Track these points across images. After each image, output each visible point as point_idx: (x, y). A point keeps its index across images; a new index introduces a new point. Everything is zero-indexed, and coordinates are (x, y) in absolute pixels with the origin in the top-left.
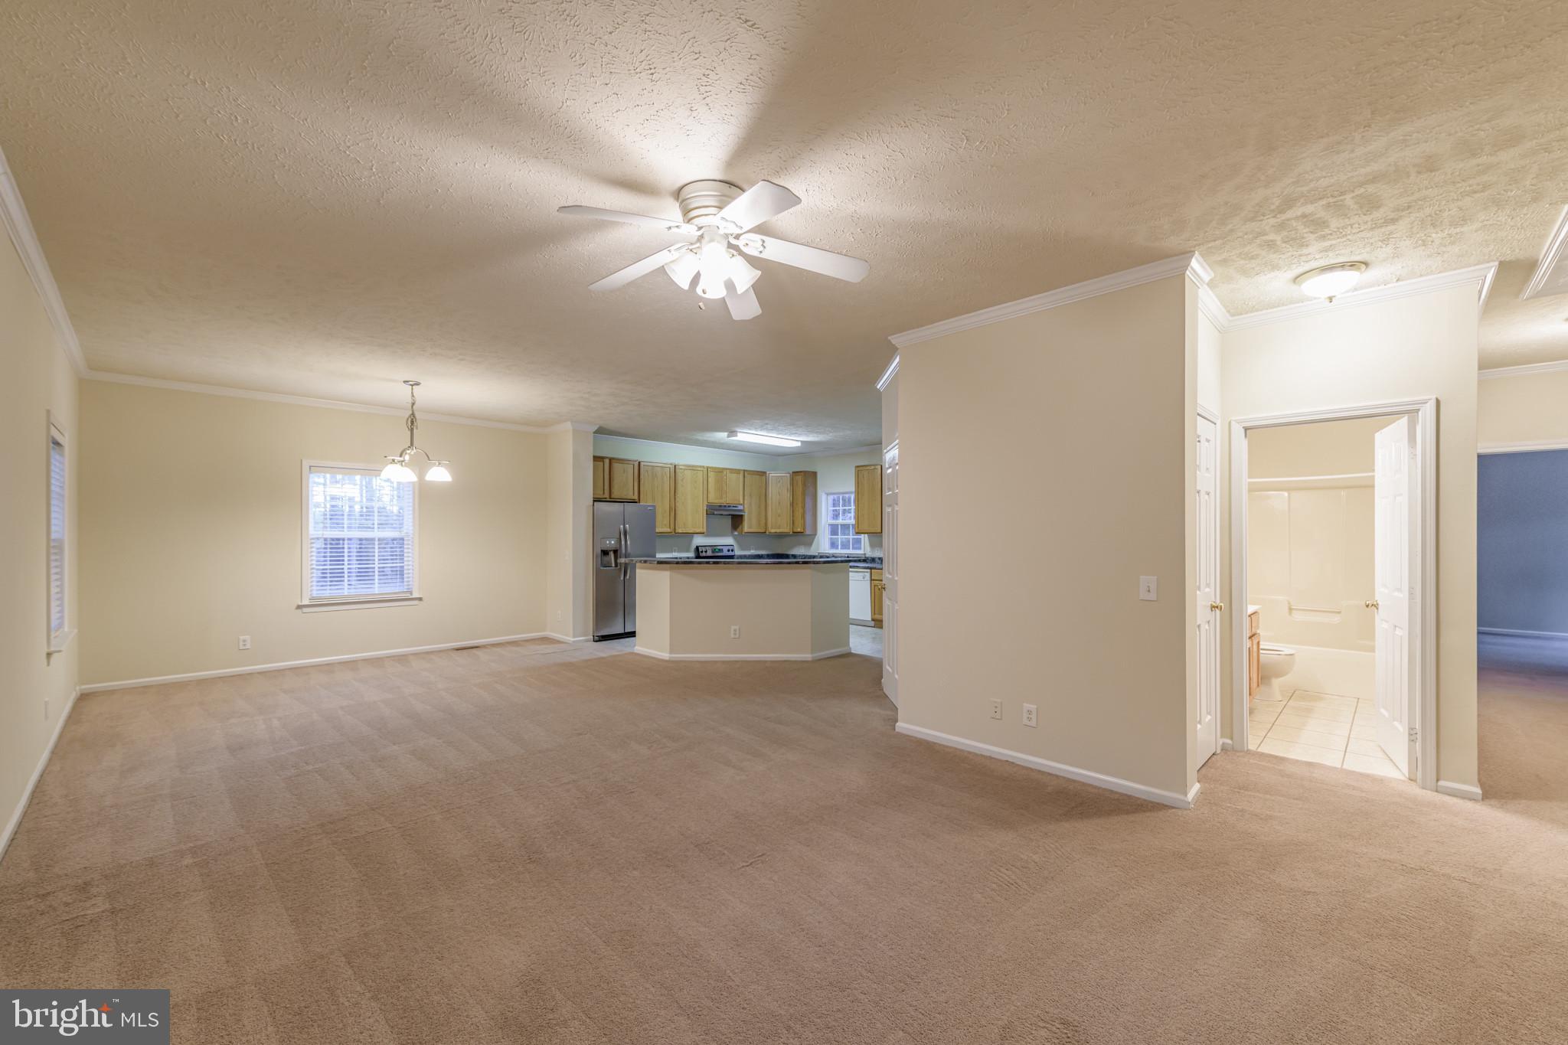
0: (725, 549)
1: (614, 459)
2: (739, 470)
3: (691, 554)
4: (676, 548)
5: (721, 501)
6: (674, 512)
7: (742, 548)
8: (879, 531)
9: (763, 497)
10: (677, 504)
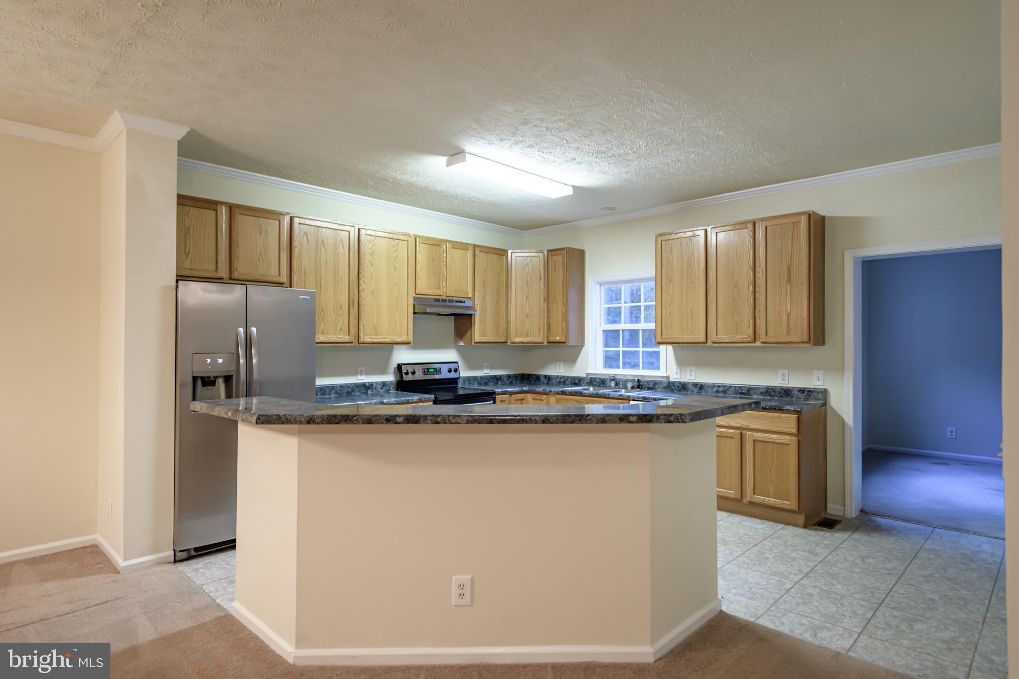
0: (444, 369)
1: (239, 206)
2: (467, 244)
3: (390, 378)
4: (363, 369)
5: (438, 292)
6: (356, 306)
7: (471, 366)
8: (703, 339)
9: (503, 291)
10: (363, 294)
